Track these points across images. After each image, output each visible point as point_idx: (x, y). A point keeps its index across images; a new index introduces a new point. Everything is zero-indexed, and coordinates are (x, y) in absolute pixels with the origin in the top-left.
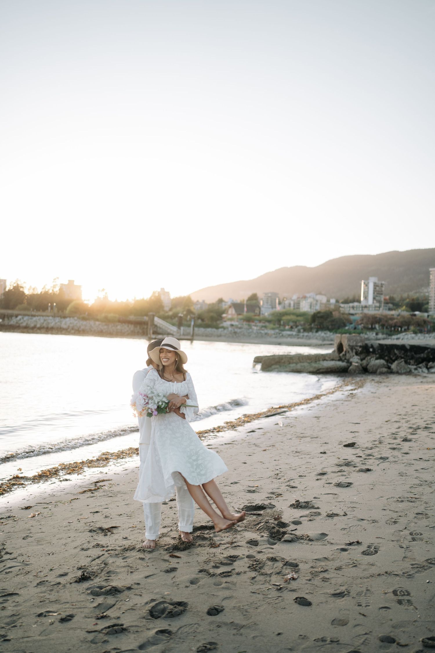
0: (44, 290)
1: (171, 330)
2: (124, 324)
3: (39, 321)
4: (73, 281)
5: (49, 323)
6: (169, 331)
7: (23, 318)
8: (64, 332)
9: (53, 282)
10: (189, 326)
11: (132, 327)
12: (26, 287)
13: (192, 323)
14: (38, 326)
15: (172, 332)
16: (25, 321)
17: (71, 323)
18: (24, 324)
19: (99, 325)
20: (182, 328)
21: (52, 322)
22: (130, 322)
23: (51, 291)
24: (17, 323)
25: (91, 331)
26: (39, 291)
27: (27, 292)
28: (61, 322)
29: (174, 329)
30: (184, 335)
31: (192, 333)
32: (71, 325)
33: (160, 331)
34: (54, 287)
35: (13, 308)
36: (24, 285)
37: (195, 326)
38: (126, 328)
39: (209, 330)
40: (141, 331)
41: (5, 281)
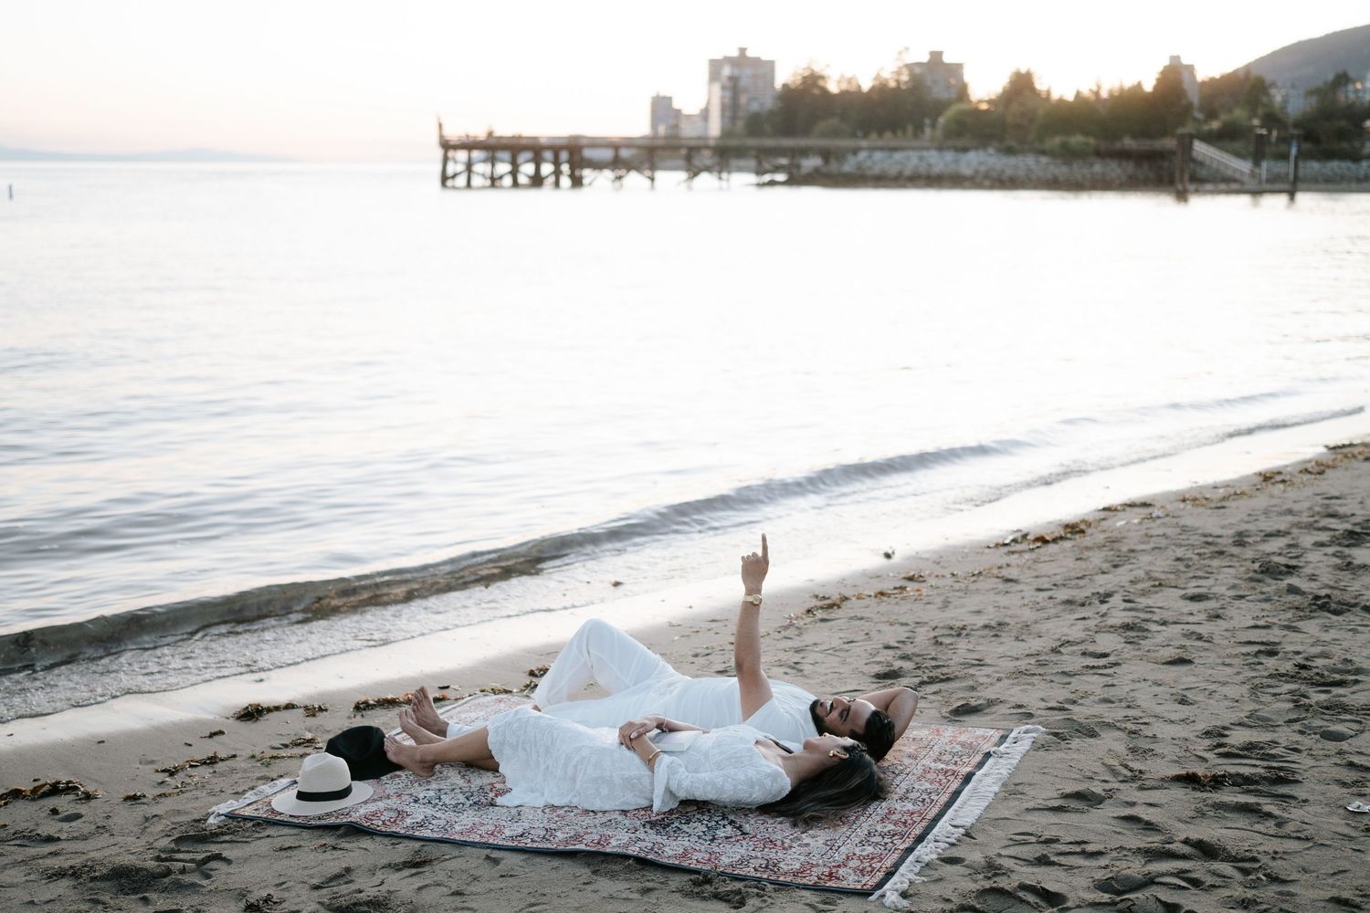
0: (877, 83)
1: (1235, 170)
2: (1108, 160)
3: (910, 160)
4: (940, 54)
5: (930, 165)
6: (1229, 173)
7: (870, 157)
8: (967, 183)
9: (898, 59)
10: (1284, 157)
11: (1130, 167)
12: (829, 77)
13: (1294, 151)
14: (908, 172)
15: (1238, 176)
16: (879, 161)
17: (981, 163)
18: (876, 170)
19: (1048, 163)
20: (1264, 164)
21: (939, 161)
22: (1123, 155)
23: (892, 84)
24: (859, 168)
25: (1030, 180)
26: (866, 85)
27: (833, 88)
28: (956, 161)
29: (1244, 166)
30: (1268, 181)
31: (1291, 176)
32: (983, 169)
33: (1203, 173)
34: (898, 73)
35: (806, 132)
36: (825, 73)
37: (1301, 156)
38: (1114, 169)
39: (1334, 165)
40: (1151, 175)
41: (771, 64)
